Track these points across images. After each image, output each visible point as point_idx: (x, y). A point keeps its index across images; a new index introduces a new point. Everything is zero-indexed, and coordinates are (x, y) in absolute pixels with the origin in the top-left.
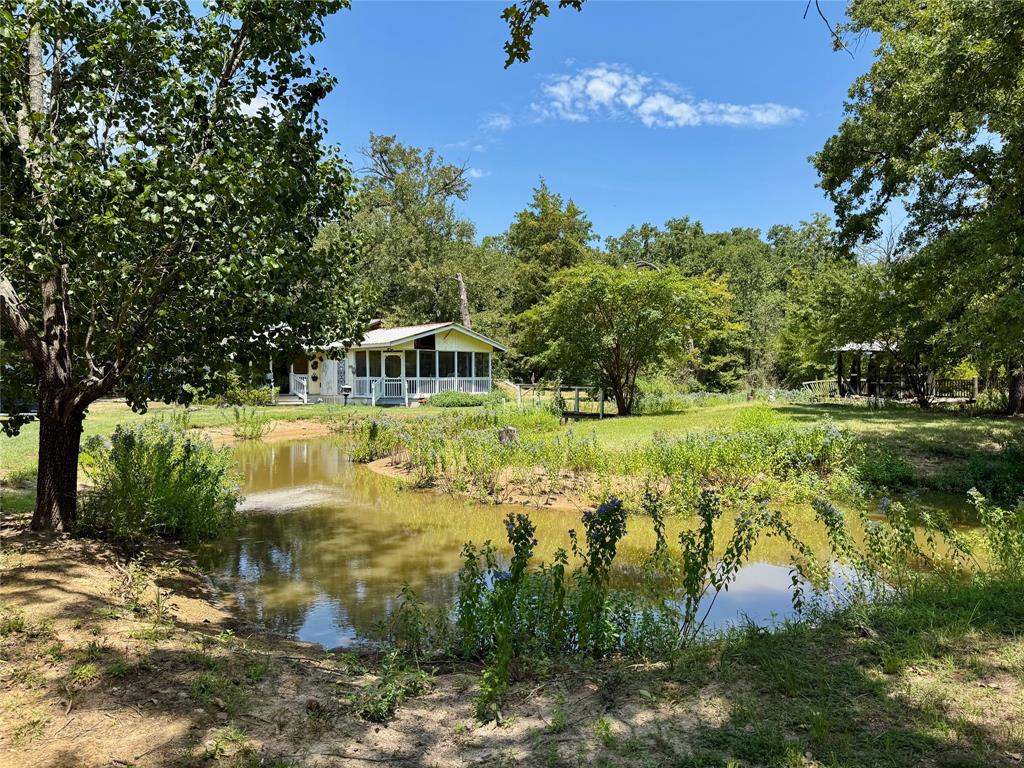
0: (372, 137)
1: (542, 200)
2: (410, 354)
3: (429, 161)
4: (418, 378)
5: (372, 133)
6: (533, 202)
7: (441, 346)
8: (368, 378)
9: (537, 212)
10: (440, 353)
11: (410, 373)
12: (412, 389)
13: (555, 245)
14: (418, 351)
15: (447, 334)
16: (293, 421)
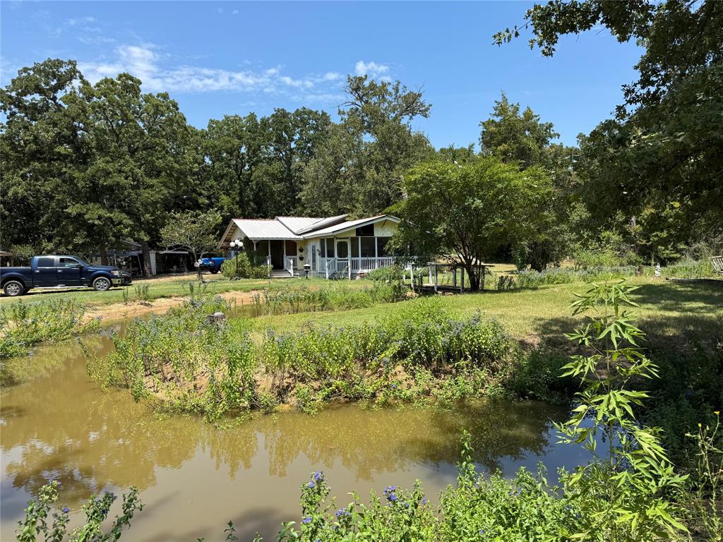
0: (349, 78)
1: (502, 110)
2: (354, 240)
3: (397, 91)
4: (360, 259)
5: (349, 75)
6: (494, 112)
7: (378, 233)
8: (326, 258)
9: (497, 119)
10: (378, 238)
11: (355, 254)
12: (355, 265)
13: (509, 145)
14: (360, 237)
15: (384, 224)
16: (248, 291)
